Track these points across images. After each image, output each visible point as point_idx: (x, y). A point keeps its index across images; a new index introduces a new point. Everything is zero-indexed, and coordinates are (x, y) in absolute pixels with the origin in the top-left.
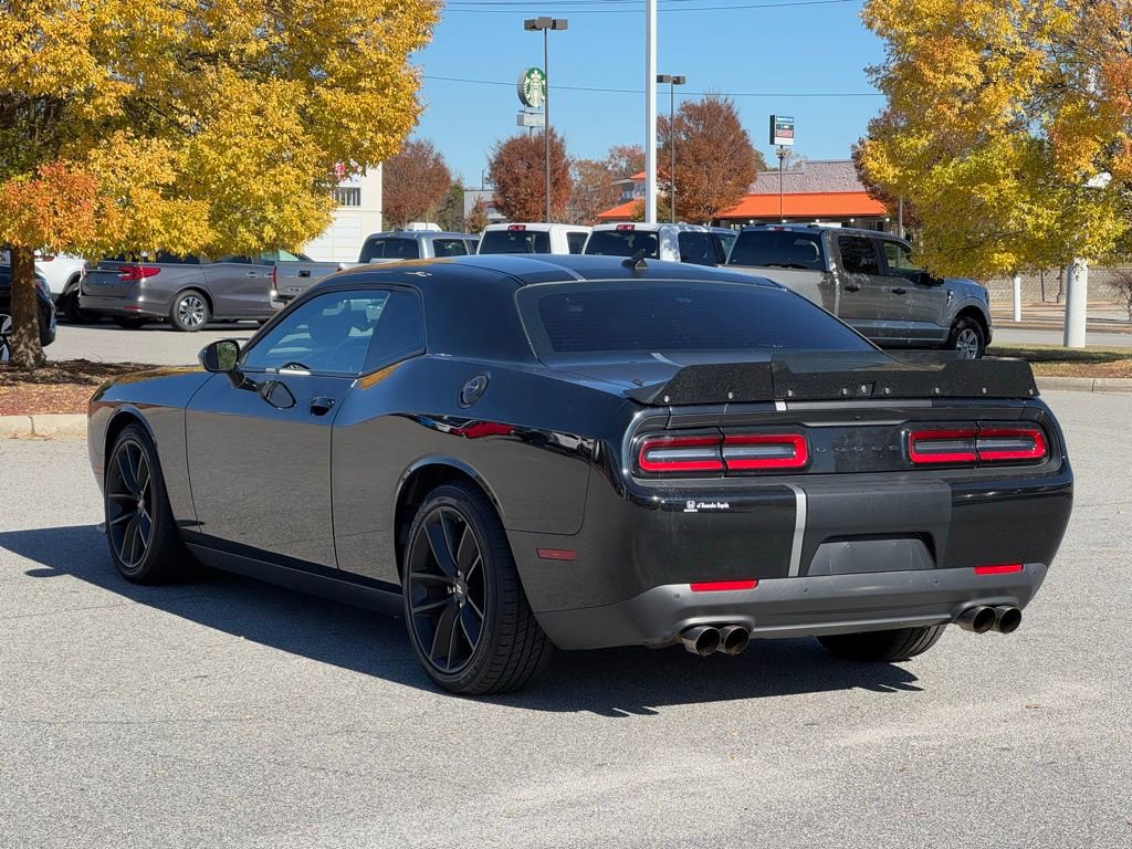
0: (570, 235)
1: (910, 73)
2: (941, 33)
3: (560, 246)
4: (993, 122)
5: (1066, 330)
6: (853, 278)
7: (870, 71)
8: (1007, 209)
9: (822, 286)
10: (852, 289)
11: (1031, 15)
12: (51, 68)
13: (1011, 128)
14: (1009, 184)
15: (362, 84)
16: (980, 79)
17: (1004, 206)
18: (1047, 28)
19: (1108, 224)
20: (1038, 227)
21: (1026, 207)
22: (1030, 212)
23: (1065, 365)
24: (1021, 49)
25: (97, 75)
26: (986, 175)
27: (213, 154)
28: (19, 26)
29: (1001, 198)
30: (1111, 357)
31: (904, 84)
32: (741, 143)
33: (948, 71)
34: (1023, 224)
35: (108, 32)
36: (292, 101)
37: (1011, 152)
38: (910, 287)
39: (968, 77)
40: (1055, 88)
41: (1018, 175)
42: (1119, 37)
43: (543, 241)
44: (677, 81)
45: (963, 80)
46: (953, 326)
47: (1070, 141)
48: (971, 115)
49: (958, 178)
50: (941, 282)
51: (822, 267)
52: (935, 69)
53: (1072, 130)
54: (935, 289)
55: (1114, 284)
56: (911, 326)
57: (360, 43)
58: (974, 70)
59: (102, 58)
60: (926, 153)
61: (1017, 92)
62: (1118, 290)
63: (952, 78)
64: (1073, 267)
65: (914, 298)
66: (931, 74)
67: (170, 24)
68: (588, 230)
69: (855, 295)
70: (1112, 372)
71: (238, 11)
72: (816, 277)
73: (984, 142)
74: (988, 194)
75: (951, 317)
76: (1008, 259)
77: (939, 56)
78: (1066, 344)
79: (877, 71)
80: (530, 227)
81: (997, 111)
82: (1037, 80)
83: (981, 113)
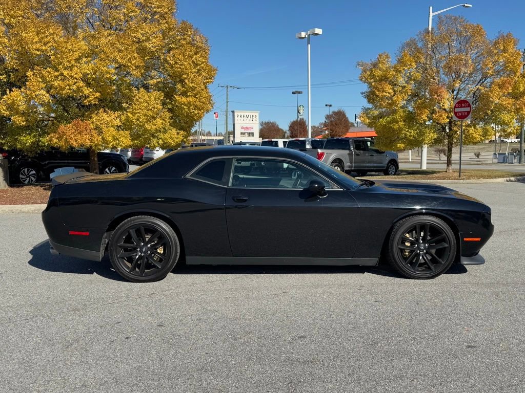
0: (284, 142)
1: (373, 93)
2: (381, 80)
3: (281, 145)
4: (397, 106)
5: (421, 163)
6: (358, 152)
7: (362, 93)
8: (401, 130)
9: (349, 154)
10: (358, 155)
11: (408, 74)
12: (68, 87)
13: (402, 107)
14: (401, 124)
15: (188, 94)
16: (392, 94)
17: (400, 129)
18: (413, 78)
19: (431, 134)
20: (410, 136)
21: (407, 130)
22: (408, 131)
23: (419, 176)
24: (405, 85)
25: (87, 91)
26: (395, 121)
27: (131, 116)
28: (57, 74)
29: (399, 128)
30: (433, 172)
31: (371, 97)
32: (346, 120)
33: (383, 92)
34: (406, 135)
35: (89, 76)
36: (159, 99)
37: (402, 114)
38: (375, 154)
39: (389, 93)
40: (415, 95)
41: (404, 121)
42: (434, 79)
43: (276, 144)
44: (330, 106)
45: (388, 94)
46: (388, 164)
47: (420, 110)
48: (390, 104)
49: (387, 122)
50: (384, 152)
51: (349, 149)
52: (379, 91)
53: (421, 107)
54: (383, 154)
55: (435, 151)
56: (375, 165)
57: (187, 81)
58: (391, 91)
59: (89, 85)
60: (377, 115)
61: (404, 97)
62: (436, 153)
63: (384, 94)
64: (422, 147)
65: (376, 157)
66: (378, 93)
67: (109, 73)
68: (287, 140)
69: (358, 157)
70: (433, 178)
71: (134, 68)
72: (347, 152)
73: (394, 112)
74: (396, 127)
75: (387, 162)
76: (401, 146)
77: (380, 87)
78: (421, 168)
79: (364, 93)
80: (273, 140)
81: (398, 102)
82: (410, 93)
83: (393, 103)
